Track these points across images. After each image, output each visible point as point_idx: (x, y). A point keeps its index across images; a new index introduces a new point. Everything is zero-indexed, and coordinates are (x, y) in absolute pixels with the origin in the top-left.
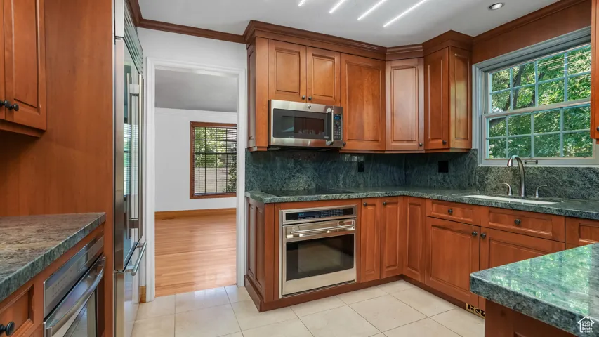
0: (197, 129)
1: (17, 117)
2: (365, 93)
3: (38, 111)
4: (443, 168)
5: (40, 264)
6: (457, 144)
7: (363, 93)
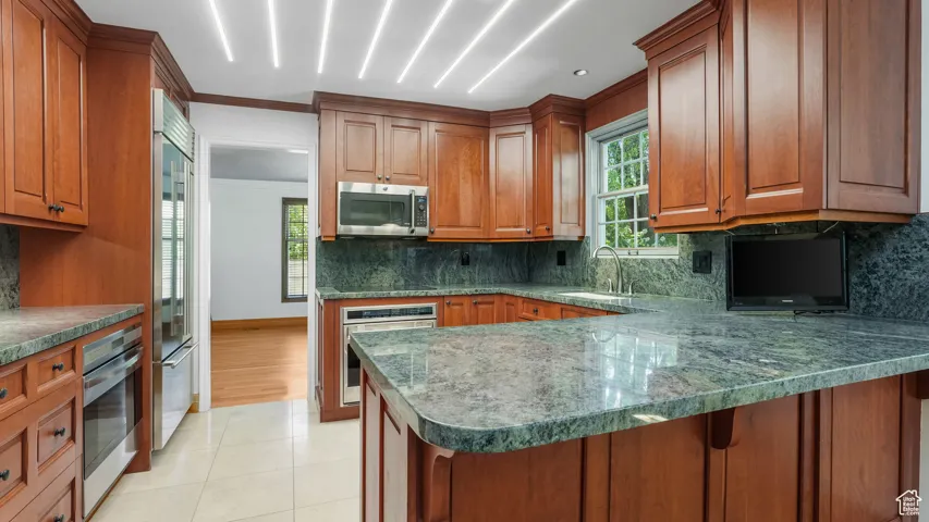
0: (291, 208)
1: (63, 217)
2: (462, 169)
3: (81, 209)
4: (561, 261)
5: (81, 330)
6: (563, 230)
7: (458, 169)
